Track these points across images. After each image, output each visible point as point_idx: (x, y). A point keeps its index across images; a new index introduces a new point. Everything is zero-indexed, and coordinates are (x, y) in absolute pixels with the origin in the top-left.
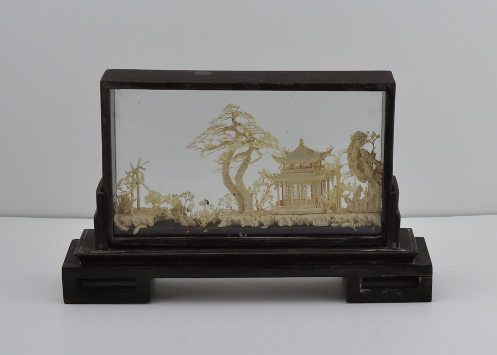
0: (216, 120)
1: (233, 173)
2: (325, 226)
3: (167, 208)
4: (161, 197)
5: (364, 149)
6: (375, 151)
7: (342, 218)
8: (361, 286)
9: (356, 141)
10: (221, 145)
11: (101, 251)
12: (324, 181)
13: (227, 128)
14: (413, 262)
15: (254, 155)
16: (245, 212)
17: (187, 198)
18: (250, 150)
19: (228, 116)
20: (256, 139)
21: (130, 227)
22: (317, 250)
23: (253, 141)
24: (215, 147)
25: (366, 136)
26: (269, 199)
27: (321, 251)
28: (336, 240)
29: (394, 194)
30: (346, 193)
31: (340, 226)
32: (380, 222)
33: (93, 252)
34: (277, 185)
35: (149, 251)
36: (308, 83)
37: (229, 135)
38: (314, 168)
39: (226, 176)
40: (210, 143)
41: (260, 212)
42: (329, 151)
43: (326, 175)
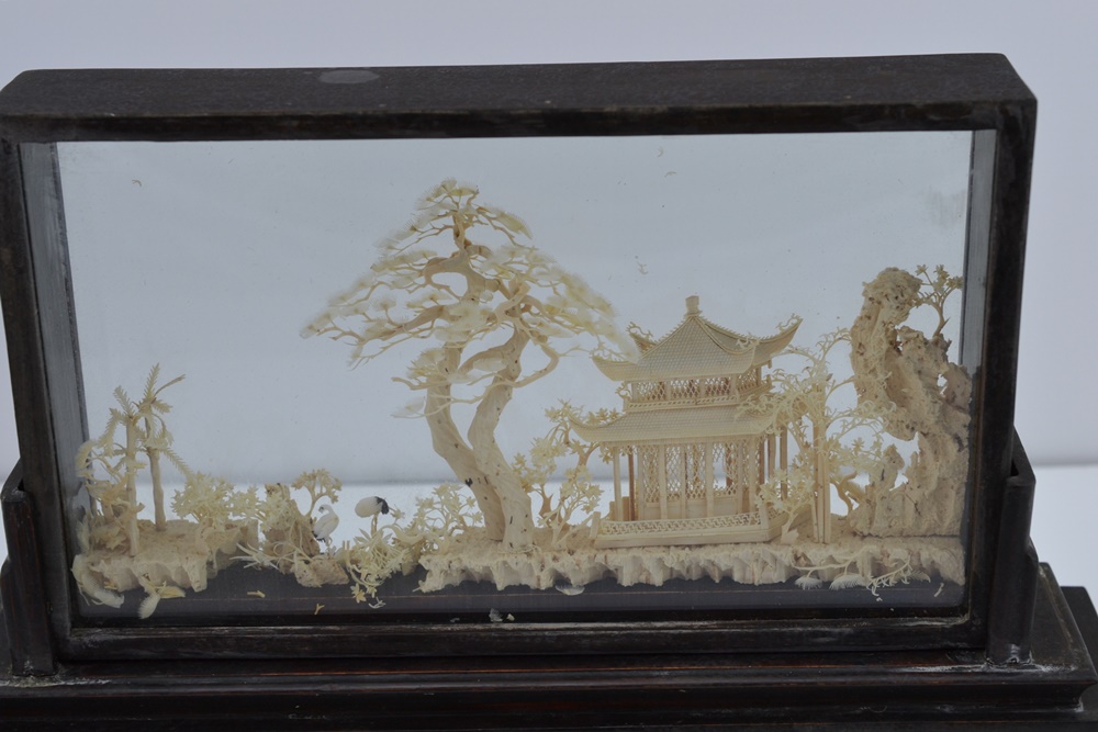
0: (402, 236)
2: (774, 585)
5: (910, 331)
6: (946, 333)
7: (832, 560)
9: (884, 301)
10: (421, 320)
11: (31, 682)
12: (771, 436)
13: (438, 264)
14: (1076, 704)
15: (531, 358)
16: (506, 541)
17: (317, 490)
18: (518, 341)
19: (439, 223)
20: (538, 305)
21: (126, 593)
22: (750, 669)
23: (527, 309)
24: (401, 328)
25: (916, 284)
26: (585, 499)
27: (764, 675)
28: (816, 634)
29: (1017, 488)
31: (827, 585)
32: (962, 570)
33: (6, 684)
35: (189, 681)
36: (718, 105)
37: (447, 288)
38: (738, 395)
39: (439, 422)
40: (382, 314)
41: (554, 543)
42: (788, 334)
43: (779, 417)
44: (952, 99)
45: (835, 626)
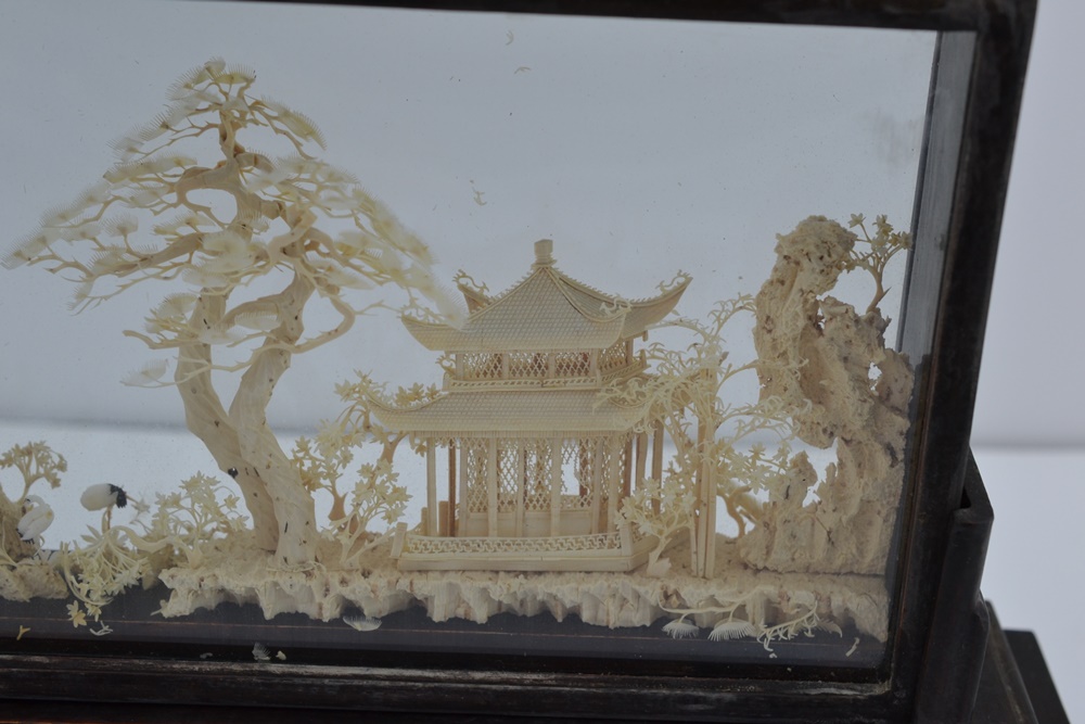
0: (149, 135)
1: (225, 383)
2: (634, 630)
5: (836, 303)
6: (883, 309)
7: (713, 601)
9: (805, 262)
10: (174, 251)
12: (641, 438)
13: (198, 177)
15: (317, 313)
16: (280, 554)
18: (298, 291)
19: (201, 120)
20: (328, 242)
23: (313, 246)
24: (147, 260)
25: (848, 241)
26: (387, 506)
28: (686, 700)
29: (967, 524)
31: (705, 633)
32: (885, 622)
34: (426, 442)
37: (207, 210)
38: (598, 377)
39: (194, 391)
40: (119, 241)
41: (344, 560)
42: (671, 298)
43: (653, 409)
45: (712, 688)
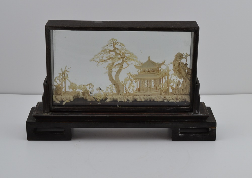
0: (105, 46)
1: (114, 74)
2: (161, 102)
3: (80, 92)
4: (77, 86)
5: (181, 62)
6: (187, 63)
7: (170, 98)
8: (179, 132)
9: (178, 57)
10: (108, 59)
11: (46, 114)
12: (161, 78)
13: (111, 51)
14: (206, 120)
15: (125, 65)
16: (120, 94)
17: (90, 87)
18: (123, 62)
19: (111, 45)
20: (126, 57)
21: (61, 101)
22: (157, 114)
23: (124, 57)
24: (105, 61)
25: (183, 55)
26: (132, 87)
27: (159, 114)
28: (167, 109)
29: (197, 85)
30: (172, 84)
31: (169, 102)
32: (189, 100)
33: (42, 114)
34: (137, 80)
35: (71, 114)
36: (154, 27)
37: (112, 54)
38: (156, 72)
39: (110, 75)
40: (102, 58)
41: (127, 94)
42: (163, 63)
43: (162, 75)
44: (187, 27)
45: (170, 108)
